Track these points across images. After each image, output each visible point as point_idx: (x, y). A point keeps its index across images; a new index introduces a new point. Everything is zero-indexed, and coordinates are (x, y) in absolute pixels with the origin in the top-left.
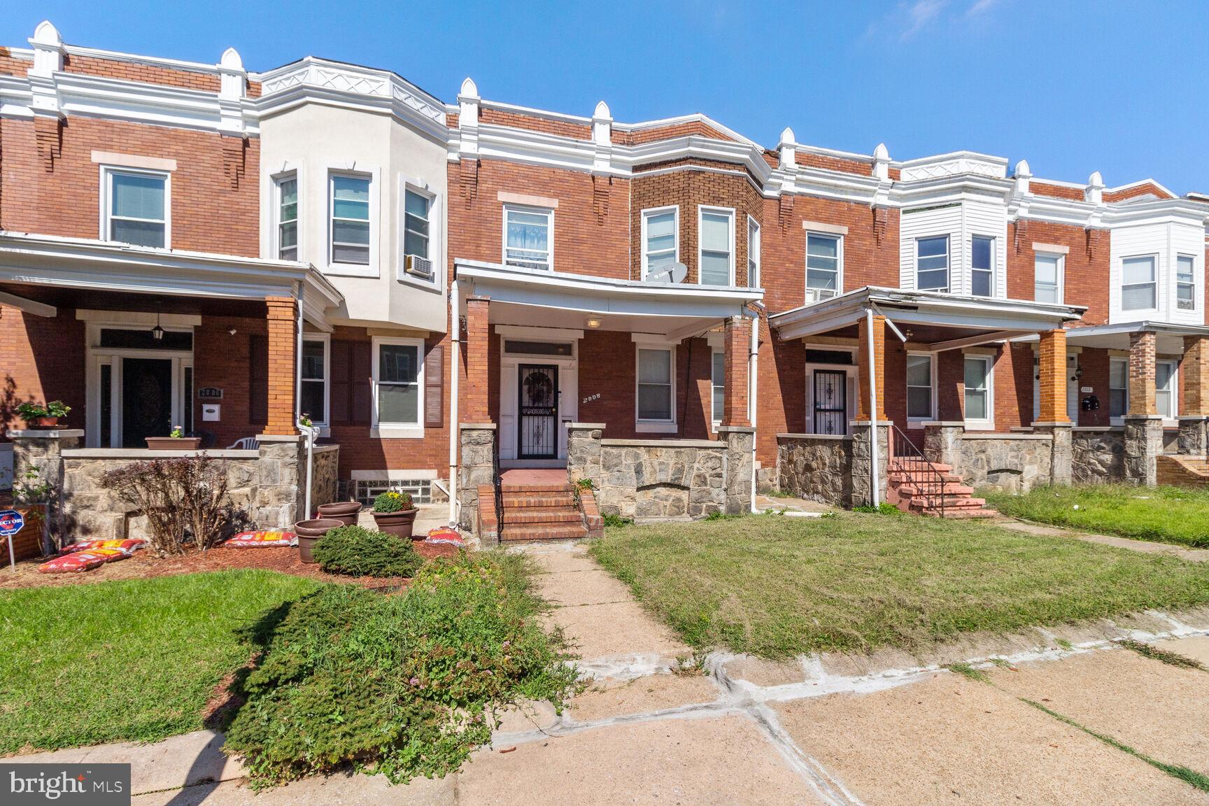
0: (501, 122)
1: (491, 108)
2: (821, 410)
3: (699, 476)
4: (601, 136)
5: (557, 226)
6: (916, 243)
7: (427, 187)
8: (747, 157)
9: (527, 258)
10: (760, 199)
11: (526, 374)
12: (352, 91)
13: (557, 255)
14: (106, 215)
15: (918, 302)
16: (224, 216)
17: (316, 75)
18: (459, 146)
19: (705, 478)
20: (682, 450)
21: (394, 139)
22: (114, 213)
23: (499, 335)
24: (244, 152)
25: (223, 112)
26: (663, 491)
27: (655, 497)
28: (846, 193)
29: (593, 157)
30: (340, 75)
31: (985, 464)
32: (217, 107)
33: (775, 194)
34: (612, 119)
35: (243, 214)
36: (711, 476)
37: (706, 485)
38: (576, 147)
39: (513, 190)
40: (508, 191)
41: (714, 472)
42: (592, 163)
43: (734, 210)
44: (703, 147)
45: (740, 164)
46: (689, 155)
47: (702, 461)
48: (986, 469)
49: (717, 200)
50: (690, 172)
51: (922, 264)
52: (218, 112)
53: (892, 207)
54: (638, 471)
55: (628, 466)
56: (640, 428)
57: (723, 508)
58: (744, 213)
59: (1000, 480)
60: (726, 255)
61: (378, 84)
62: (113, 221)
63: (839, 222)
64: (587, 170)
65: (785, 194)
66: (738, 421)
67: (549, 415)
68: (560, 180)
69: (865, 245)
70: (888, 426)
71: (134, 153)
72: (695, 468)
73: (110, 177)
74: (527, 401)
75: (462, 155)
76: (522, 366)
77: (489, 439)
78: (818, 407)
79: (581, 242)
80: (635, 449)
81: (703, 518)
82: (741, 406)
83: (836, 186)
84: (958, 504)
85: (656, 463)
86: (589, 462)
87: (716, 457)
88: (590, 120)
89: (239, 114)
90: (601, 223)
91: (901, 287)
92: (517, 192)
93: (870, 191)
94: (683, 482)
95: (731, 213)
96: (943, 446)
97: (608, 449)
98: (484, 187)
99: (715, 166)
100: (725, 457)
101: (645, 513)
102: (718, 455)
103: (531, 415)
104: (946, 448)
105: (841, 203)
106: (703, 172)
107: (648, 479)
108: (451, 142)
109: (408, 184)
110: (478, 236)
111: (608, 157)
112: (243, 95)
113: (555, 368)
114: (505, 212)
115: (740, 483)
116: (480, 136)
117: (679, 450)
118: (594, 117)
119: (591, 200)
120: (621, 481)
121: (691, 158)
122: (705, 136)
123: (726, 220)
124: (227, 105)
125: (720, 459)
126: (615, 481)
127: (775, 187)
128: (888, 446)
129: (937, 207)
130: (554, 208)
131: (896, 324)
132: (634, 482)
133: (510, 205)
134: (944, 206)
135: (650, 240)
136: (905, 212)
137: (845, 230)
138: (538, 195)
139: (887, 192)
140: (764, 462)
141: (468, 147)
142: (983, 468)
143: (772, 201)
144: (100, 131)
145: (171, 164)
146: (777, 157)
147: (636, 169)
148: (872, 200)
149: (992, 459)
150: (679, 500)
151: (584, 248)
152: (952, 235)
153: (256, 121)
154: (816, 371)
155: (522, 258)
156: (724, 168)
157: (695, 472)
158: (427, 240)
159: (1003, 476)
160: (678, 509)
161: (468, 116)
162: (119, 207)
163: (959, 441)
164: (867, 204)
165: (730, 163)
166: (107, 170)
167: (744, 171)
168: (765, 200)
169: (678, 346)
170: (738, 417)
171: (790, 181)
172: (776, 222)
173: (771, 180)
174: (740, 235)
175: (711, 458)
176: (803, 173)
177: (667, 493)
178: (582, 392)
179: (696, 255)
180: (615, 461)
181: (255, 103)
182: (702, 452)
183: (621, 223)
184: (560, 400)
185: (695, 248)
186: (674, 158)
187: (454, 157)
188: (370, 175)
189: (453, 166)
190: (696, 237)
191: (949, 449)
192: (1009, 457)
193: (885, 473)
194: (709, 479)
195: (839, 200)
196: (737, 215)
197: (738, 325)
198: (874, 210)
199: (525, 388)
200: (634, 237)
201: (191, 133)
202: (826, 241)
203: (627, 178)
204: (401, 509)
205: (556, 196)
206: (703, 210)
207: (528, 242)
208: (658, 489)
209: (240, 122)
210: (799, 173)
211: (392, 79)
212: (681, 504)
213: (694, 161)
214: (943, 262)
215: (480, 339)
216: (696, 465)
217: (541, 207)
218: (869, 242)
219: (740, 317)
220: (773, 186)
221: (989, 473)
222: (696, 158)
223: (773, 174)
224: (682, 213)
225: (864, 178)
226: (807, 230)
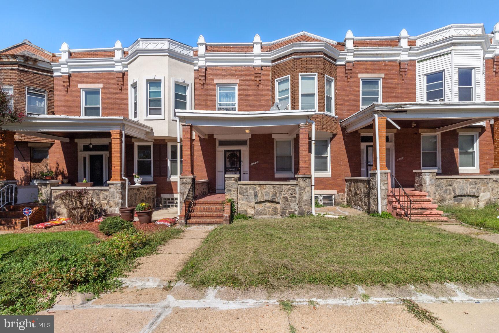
0: (215, 51)
1: (211, 46)
2: (370, 165)
3: (284, 198)
4: (257, 49)
5: (239, 91)
6: (425, 77)
7: (184, 81)
8: (323, 48)
9: (228, 106)
10: (334, 66)
11: (228, 154)
12: (155, 49)
13: (239, 103)
14: (83, 106)
15: (405, 108)
16: (117, 102)
17: (143, 45)
18: (198, 63)
19: (287, 198)
20: (276, 186)
21: (169, 65)
22: (86, 105)
23: (216, 139)
24: (123, 77)
25: (116, 64)
26: (268, 204)
27: (264, 207)
28: (383, 57)
29: (253, 59)
30: (150, 43)
31: (452, 192)
32: (113, 63)
33: (343, 63)
34: (261, 41)
35: (123, 100)
36: (290, 197)
37: (288, 202)
38: (246, 56)
39: (220, 78)
40: (218, 79)
41: (292, 196)
42: (253, 62)
43: (317, 74)
44: (300, 46)
45: (320, 52)
46: (294, 51)
47: (286, 191)
48: (453, 195)
49: (308, 70)
50: (295, 59)
51: (428, 88)
52: (114, 64)
53: (411, 60)
54: (256, 195)
55: (251, 193)
56: (276, 176)
57: (296, 212)
58: (323, 74)
59: (463, 201)
60: (313, 95)
62: (85, 107)
63: (379, 72)
64: (251, 65)
65: (348, 62)
66: (303, 172)
67: (238, 171)
68: (240, 71)
69: (395, 82)
70: (387, 173)
71: (90, 83)
72: (282, 194)
73: (84, 92)
74: (228, 165)
75: (199, 67)
76: (226, 151)
77: (190, 182)
78: (369, 164)
79: (250, 96)
80: (254, 186)
81: (287, 216)
82: (305, 165)
83: (377, 54)
84: (424, 213)
85: (263, 192)
86: (232, 191)
87: (292, 189)
88: (252, 43)
89: (120, 64)
90: (258, 87)
91: (417, 100)
92: (222, 79)
93: (397, 54)
94: (277, 200)
95: (315, 75)
96: (423, 182)
97: (242, 186)
98: (208, 78)
99: (307, 55)
100: (297, 189)
101: (260, 214)
102: (294, 188)
103: (230, 171)
104: (425, 184)
105: (380, 62)
106: (301, 58)
107: (260, 199)
108: (195, 62)
109: (175, 81)
110: (207, 99)
111: (260, 58)
112: (122, 57)
113: (240, 151)
114: (218, 88)
115: (304, 201)
116: (206, 58)
117: (274, 186)
118: (253, 42)
119: (253, 78)
120: (248, 199)
121: (295, 53)
122: (306, 41)
123: (313, 79)
124: (117, 62)
125: (295, 190)
126: (245, 200)
127: (343, 59)
128: (388, 183)
129: (437, 57)
130: (237, 84)
131: (393, 121)
132: (254, 200)
133: (219, 85)
134: (441, 56)
135: (279, 92)
136: (418, 62)
137: (383, 75)
138: (231, 79)
139: (407, 53)
140: (338, 191)
141: (202, 63)
142: (450, 194)
143: (341, 67)
144: (80, 77)
145: (101, 85)
146: (344, 45)
147: (273, 61)
148: (398, 58)
149: (457, 189)
150: (276, 208)
151: (251, 99)
152: (445, 70)
153: (126, 66)
154: (367, 147)
155: (226, 106)
156: (312, 55)
157: (283, 196)
158: (186, 103)
159: (465, 199)
160: (275, 212)
161: (202, 50)
162: (88, 103)
163: (433, 180)
164: (396, 61)
165: (315, 52)
166: (83, 90)
167: (322, 54)
168: (337, 67)
169: (294, 138)
170: (304, 170)
171: (351, 55)
172: (344, 76)
173: (340, 57)
174: (320, 85)
175: (290, 190)
176: (357, 51)
177: (270, 205)
178: (251, 161)
179: (298, 97)
180: (245, 191)
181: (125, 59)
182: (286, 187)
183: (267, 86)
184: (242, 164)
185: (298, 93)
186: (288, 54)
187: (196, 68)
188: (161, 80)
189: (196, 72)
190: (298, 89)
191: (427, 184)
192: (469, 188)
193: (386, 197)
194: (289, 199)
195: (379, 61)
196: (318, 76)
197: (303, 127)
198: (400, 63)
199: (228, 160)
200: (272, 91)
201: (107, 73)
202: (374, 82)
203: (269, 66)
204: (144, 210)
205: (238, 78)
206: (301, 75)
207: (228, 99)
208: (265, 203)
209: (121, 67)
210: (355, 51)
211: (169, 41)
212: (277, 210)
213: (297, 54)
214: (441, 85)
215: (187, 141)
216: (283, 193)
217: (232, 84)
218: (397, 80)
219: (304, 124)
220: (342, 59)
221: (455, 197)
222: (297, 52)
223: (340, 53)
224: (292, 78)
225: (393, 48)
226: (361, 78)
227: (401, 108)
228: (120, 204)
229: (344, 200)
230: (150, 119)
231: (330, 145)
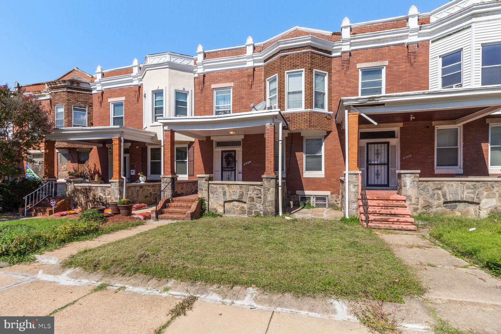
0: (213, 57)
1: (209, 53)
2: (371, 164)
3: (250, 198)
4: (250, 51)
5: (233, 93)
6: (441, 59)
7: (184, 89)
8: (310, 41)
9: (226, 108)
10: (328, 59)
11: (225, 154)
12: (159, 62)
13: (233, 105)
14: (112, 116)
16: (135, 111)
17: (151, 61)
18: (197, 71)
19: (253, 199)
20: (243, 186)
21: (170, 75)
22: (114, 115)
23: (213, 141)
24: (139, 90)
25: (134, 79)
26: (236, 203)
27: (233, 206)
28: (387, 41)
29: (246, 61)
30: (155, 58)
31: (441, 197)
32: (131, 78)
33: (339, 54)
34: (253, 43)
35: (140, 110)
36: (256, 198)
37: (254, 202)
38: (238, 59)
39: (217, 83)
40: (215, 84)
41: (257, 196)
42: (246, 64)
43: (304, 69)
45: (307, 46)
46: (281, 49)
47: (251, 191)
48: (442, 200)
49: (295, 66)
50: (281, 57)
52: (132, 80)
53: (423, 41)
54: (224, 194)
55: (220, 192)
57: (262, 212)
58: (311, 69)
59: (458, 208)
60: (300, 92)
61: (160, 59)
62: (114, 118)
63: (382, 59)
64: (244, 67)
65: (344, 52)
66: (268, 172)
67: (233, 171)
68: (234, 74)
69: (401, 68)
70: (358, 174)
71: (117, 97)
72: (249, 194)
73: (113, 105)
74: (225, 165)
75: (198, 74)
76: (222, 152)
77: (170, 181)
79: (243, 98)
80: (222, 185)
81: (253, 216)
82: (270, 166)
83: (379, 40)
84: (390, 220)
85: (231, 191)
86: (204, 190)
87: (258, 189)
88: (245, 46)
89: (137, 79)
90: (251, 88)
92: (218, 83)
93: (405, 36)
94: (244, 200)
95: (302, 71)
96: (403, 185)
97: (212, 185)
98: (206, 84)
99: (294, 51)
100: (262, 190)
101: (229, 212)
102: (259, 188)
103: (226, 171)
104: (405, 186)
105: (384, 48)
106: (288, 55)
107: (228, 199)
108: (194, 70)
109: (175, 90)
110: (205, 103)
111: (252, 59)
112: (138, 72)
113: (235, 151)
114: (215, 92)
115: (268, 202)
116: (204, 65)
117: (241, 186)
118: (246, 44)
119: (247, 80)
120: (217, 198)
121: (281, 50)
122: (299, 36)
123: (301, 75)
124: (134, 77)
125: (260, 190)
126: (215, 198)
127: (339, 50)
128: (358, 185)
129: (454, 33)
130: (232, 87)
132: (223, 199)
133: (216, 89)
134: (459, 31)
135: (270, 92)
136: (432, 42)
137: (386, 63)
138: (226, 82)
139: (417, 33)
141: (200, 70)
142: (439, 199)
143: (338, 58)
144: (110, 93)
145: (123, 98)
146: (340, 34)
147: (265, 61)
148: (406, 41)
149: (448, 193)
150: (243, 207)
151: (244, 100)
152: (464, 48)
153: (141, 80)
154: (368, 144)
155: (224, 109)
156: (298, 50)
157: (249, 196)
158: (187, 108)
159: (461, 206)
160: (243, 212)
161: (200, 58)
162: (116, 114)
163: (415, 183)
164: (403, 44)
165: (302, 47)
166: (112, 103)
167: (309, 49)
168: (332, 59)
169: (286, 137)
170: (269, 171)
171: (346, 45)
172: (340, 68)
173: (335, 48)
174: (307, 81)
175: (255, 190)
176: (354, 39)
177: (238, 204)
178: (244, 161)
179: (284, 95)
180: (215, 190)
181: (140, 74)
182: (252, 187)
183: (259, 87)
184: (237, 164)
185: (284, 92)
186: (276, 52)
187: (196, 75)
188: (162, 90)
189: (196, 79)
190: (284, 87)
191: (408, 187)
192: (465, 193)
194: (255, 199)
195: (382, 47)
196: (305, 71)
197: (269, 128)
198: (408, 47)
199: (224, 160)
200: (264, 91)
201: (128, 87)
202: (377, 71)
203: (262, 66)
205: (232, 81)
206: (287, 73)
207: (226, 102)
208: (234, 202)
209: (137, 81)
210: (351, 39)
211: (169, 54)
212: (244, 210)
213: (283, 51)
214: (459, 67)
215: (168, 145)
216: (249, 193)
217: (227, 87)
218: (404, 66)
219: (269, 124)
220: (337, 51)
221: (445, 203)
222: (284, 50)
223: (335, 44)
224: (279, 77)
225: (397, 30)
226: (360, 68)
227: (374, 102)
228: (118, 199)
229: (338, 202)
230: (155, 125)
231: (324, 143)
